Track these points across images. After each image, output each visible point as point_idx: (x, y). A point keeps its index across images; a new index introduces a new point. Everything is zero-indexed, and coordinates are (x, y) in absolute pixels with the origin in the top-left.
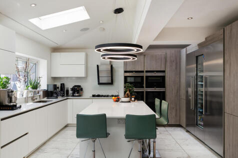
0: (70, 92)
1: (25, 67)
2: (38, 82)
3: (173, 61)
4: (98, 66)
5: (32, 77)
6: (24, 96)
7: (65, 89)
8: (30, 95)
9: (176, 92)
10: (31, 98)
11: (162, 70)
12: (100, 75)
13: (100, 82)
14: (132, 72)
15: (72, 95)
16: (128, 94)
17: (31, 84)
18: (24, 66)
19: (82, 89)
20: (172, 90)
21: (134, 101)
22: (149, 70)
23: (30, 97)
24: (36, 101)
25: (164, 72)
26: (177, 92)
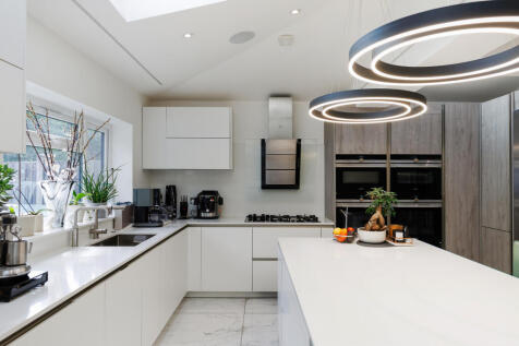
0: (192, 207)
1: (71, 139)
2: (110, 182)
3: (462, 130)
4: (263, 142)
5: (93, 168)
6: (68, 226)
7: (179, 201)
8: (86, 221)
9: (470, 210)
10: (87, 231)
11: (433, 153)
12: (267, 167)
13: (267, 183)
14: (356, 157)
15: (196, 214)
16: (378, 221)
17: (89, 188)
18: (69, 135)
19: (221, 201)
20: (461, 205)
21: (403, 242)
22: (400, 152)
23: (84, 228)
24: (103, 237)
25: (438, 157)
26: (473, 210)
